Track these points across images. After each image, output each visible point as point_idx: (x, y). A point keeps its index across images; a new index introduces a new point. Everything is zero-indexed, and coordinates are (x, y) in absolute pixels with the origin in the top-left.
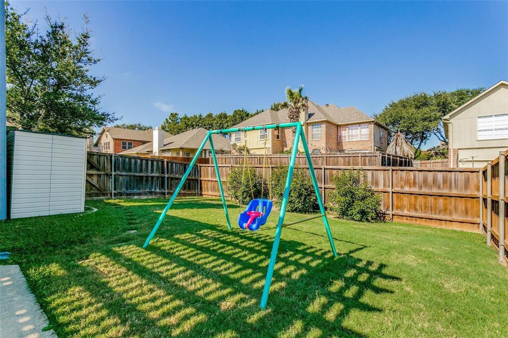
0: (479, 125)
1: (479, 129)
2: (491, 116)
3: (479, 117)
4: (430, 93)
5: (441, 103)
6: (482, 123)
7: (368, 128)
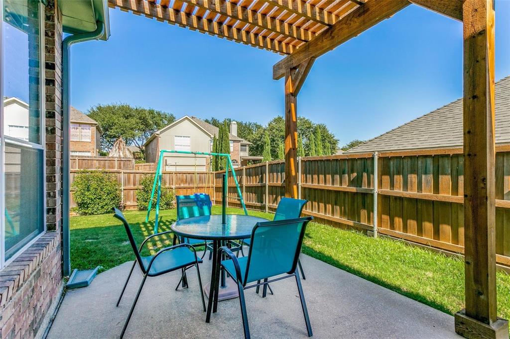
0: (175, 141)
1: (175, 144)
2: (181, 136)
3: (176, 136)
4: (133, 106)
5: (142, 118)
6: (177, 141)
7: (89, 129)
